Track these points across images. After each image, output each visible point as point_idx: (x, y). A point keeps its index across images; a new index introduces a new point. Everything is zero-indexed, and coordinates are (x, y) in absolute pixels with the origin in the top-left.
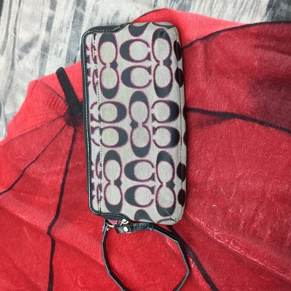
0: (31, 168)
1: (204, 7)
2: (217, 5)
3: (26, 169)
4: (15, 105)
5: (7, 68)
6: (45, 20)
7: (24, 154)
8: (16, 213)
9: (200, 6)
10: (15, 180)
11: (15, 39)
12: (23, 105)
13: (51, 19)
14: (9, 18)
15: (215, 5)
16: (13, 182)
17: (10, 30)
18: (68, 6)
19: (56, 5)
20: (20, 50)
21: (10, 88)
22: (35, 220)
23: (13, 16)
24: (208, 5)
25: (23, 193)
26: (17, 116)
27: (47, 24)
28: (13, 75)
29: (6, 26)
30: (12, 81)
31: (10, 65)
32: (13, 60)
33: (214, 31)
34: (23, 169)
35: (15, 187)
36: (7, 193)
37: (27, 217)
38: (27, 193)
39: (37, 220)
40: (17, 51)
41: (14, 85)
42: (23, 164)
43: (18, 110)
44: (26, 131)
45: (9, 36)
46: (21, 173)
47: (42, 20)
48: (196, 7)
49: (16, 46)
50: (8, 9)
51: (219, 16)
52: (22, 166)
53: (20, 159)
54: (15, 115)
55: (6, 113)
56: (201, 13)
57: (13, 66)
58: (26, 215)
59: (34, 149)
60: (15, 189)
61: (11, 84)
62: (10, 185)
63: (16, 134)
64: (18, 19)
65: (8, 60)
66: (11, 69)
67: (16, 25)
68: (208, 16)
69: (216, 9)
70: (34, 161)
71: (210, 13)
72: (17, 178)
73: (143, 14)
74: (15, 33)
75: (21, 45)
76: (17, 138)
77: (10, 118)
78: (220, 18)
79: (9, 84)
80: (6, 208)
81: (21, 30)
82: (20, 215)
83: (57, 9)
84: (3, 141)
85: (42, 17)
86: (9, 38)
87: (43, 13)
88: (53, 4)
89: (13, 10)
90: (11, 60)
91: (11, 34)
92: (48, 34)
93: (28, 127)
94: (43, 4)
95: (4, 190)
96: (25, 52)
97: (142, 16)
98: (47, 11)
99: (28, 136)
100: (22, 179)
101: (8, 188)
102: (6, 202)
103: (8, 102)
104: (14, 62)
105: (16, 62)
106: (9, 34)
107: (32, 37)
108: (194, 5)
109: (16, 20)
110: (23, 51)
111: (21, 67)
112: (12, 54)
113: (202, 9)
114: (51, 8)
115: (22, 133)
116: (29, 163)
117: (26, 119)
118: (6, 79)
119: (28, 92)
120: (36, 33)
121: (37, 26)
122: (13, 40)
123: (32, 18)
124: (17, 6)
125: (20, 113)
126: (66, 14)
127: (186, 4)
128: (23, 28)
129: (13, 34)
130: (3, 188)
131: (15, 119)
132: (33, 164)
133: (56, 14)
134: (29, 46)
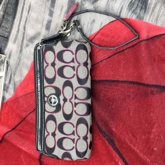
0: (30, 116)
1: (152, 19)
2: (161, 18)
3: (26, 117)
4: (21, 75)
5: (17, 51)
6: (45, 22)
7: (25, 107)
8: (18, 145)
9: (150, 18)
10: (17, 123)
11: (24, 33)
12: (27, 76)
13: (49, 22)
14: (21, 20)
15: (160, 18)
16: (16, 125)
17: (20, 28)
18: (61, 14)
19: (53, 14)
20: (28, 40)
21: (18, 64)
22: (31, 150)
23: (24, 20)
24: (155, 18)
25: (23, 132)
26: (22, 82)
27: (47, 25)
28: (21, 56)
29: (18, 25)
30: (20, 60)
31: (19, 50)
32: (22, 47)
33: (158, 34)
34: (24, 117)
35: (17, 128)
36: (12, 132)
37: (25, 148)
38: (25, 132)
39: (32, 150)
40: (25, 41)
41: (21, 63)
42: (25, 113)
43: (23, 79)
44: (28, 92)
45: (20, 31)
46: (22, 119)
47: (43, 22)
48: (148, 18)
49: (25, 38)
50: (20, 15)
51: (162, 24)
52: (24, 115)
53: (23, 110)
54: (21, 82)
55: (15, 80)
56: (150, 22)
57: (21, 50)
58: (25, 147)
59: (32, 104)
60: (17, 129)
61: (19, 62)
62: (14, 127)
63: (21, 94)
64: (27, 21)
65: (18, 47)
66: (20, 53)
67: (25, 25)
68: (155, 24)
69: (160, 20)
70: (33, 112)
71: (156, 22)
72: (19, 122)
73: (111, 21)
74: (24, 30)
75: (29, 37)
76: (22, 96)
77: (18, 84)
78: (163, 26)
79: (18, 62)
80: (11, 142)
81: (29, 28)
82: (21, 147)
83: (54, 16)
84: (11, 98)
85: (43, 20)
86: (19, 33)
87: (44, 18)
88: (51, 12)
89: (23, 16)
90: (20, 47)
91: (21, 31)
92: (47, 32)
93: (29, 89)
94: (44, 13)
95: (9, 130)
96: (31, 42)
97: (111, 22)
98: (47, 17)
99: (29, 95)
100: (22, 123)
101: (12, 128)
102: (11, 138)
103: (17, 73)
104: (22, 48)
105: (24, 48)
106: (20, 30)
107: (36, 33)
108: (146, 17)
109: (26, 22)
110: (29, 41)
111: (27, 51)
112: (21, 43)
113: (151, 20)
114: (49, 15)
115: (25, 94)
116: (29, 113)
117: (28, 85)
118: (17, 59)
119: (31, 68)
120: (39, 31)
121: (40, 26)
122: (23, 34)
123: (37, 20)
124: (27, 13)
125: (24, 81)
126: (60, 20)
127: (141, 16)
128: (30, 27)
129: (23, 30)
130: (9, 128)
131: (21, 84)
132: (32, 114)
133: (53, 19)
134: (34, 39)
